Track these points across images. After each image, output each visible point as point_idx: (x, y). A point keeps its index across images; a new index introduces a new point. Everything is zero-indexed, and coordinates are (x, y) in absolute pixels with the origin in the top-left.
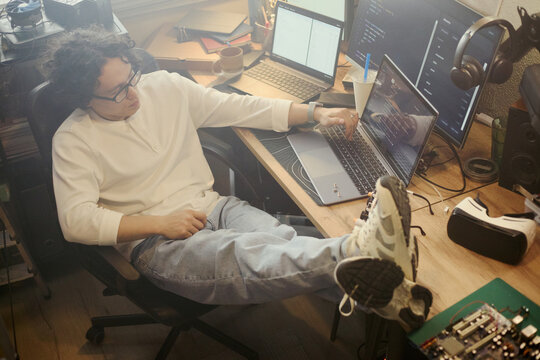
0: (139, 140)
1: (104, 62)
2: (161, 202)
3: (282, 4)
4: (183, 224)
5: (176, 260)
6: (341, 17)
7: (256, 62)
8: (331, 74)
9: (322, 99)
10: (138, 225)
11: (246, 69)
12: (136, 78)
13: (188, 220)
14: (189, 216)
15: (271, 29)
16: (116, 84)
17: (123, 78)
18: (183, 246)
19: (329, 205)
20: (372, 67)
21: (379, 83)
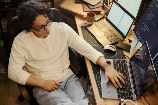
0: (46, 48)
1: (37, 16)
2: (47, 72)
3: (115, 1)
4: (50, 86)
5: (43, 100)
6: (135, 16)
7: (100, 19)
8: (125, 35)
9: (118, 45)
10: (34, 82)
11: (96, 21)
12: (50, 23)
13: (52, 85)
14: (53, 83)
15: (109, 8)
16: (40, 25)
17: (44, 23)
18: (47, 95)
19: (104, 99)
20: (141, 41)
21: (141, 49)
